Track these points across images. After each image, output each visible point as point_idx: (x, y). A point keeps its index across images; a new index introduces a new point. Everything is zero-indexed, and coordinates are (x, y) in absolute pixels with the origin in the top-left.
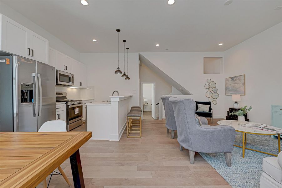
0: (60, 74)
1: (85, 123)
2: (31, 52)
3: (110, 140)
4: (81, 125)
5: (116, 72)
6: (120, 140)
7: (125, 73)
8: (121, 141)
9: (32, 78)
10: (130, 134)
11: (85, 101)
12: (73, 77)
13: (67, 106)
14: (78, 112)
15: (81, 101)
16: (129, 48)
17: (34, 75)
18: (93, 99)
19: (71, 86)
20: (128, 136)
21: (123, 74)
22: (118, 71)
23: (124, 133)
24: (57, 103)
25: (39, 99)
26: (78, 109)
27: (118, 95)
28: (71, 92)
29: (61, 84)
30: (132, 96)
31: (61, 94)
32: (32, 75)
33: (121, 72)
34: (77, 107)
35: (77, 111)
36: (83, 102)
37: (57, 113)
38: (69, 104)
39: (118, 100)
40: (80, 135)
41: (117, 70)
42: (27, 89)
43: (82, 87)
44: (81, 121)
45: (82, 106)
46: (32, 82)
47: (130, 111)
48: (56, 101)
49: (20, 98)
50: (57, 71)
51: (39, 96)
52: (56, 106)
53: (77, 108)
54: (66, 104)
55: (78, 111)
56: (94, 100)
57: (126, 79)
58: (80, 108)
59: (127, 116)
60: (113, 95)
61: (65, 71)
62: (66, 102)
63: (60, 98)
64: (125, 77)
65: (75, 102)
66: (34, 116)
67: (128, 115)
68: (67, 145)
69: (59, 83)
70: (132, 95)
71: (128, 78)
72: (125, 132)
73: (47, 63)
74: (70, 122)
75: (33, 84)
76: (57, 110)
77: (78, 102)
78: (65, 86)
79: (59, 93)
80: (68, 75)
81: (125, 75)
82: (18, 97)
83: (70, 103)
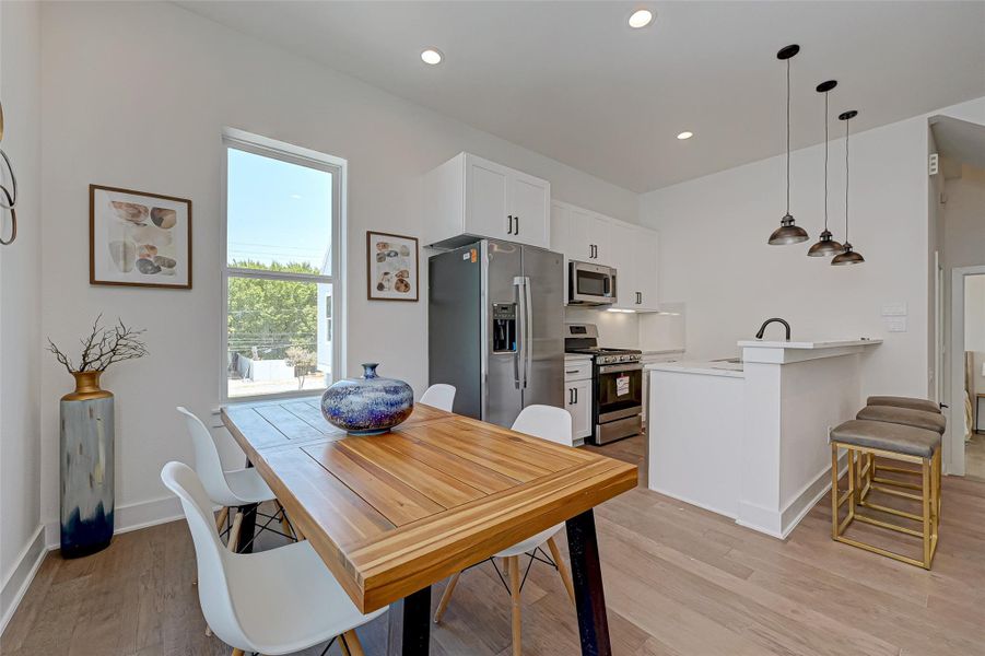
0: (578, 271)
1: (646, 430)
2: (514, 224)
3: (739, 522)
4: (636, 435)
5: (774, 237)
6: (788, 538)
7: (826, 235)
8: (790, 543)
9: (514, 289)
10: (850, 530)
11: (650, 354)
12: (614, 277)
13: (595, 367)
14: (627, 391)
15: (638, 356)
16: (854, 113)
17: (517, 280)
18: (681, 348)
19: (609, 305)
20: (842, 534)
21: (815, 239)
22: (790, 229)
23: (812, 514)
24: (568, 357)
25: (527, 342)
26: (627, 379)
27: (788, 337)
28: (611, 324)
29: (581, 302)
30: (877, 345)
31: (582, 330)
32: (513, 280)
33: (801, 234)
34: (626, 373)
35: (623, 386)
36: (644, 359)
37: (567, 386)
38: (600, 360)
39: (780, 357)
40: (599, 466)
41: (779, 226)
42: (504, 317)
43: (642, 307)
44: (636, 423)
45: (640, 371)
46: (514, 301)
47: (858, 418)
48: (566, 351)
49: (492, 339)
50: (571, 265)
51: (527, 337)
52: (566, 364)
53: (625, 375)
54: (594, 360)
55: (627, 386)
56: (683, 352)
57: (835, 262)
58: (636, 377)
59: (834, 440)
60: (760, 336)
61: (593, 261)
62: (592, 356)
63: (579, 342)
64: (829, 254)
65: (618, 358)
66: (517, 385)
67: (837, 434)
68: (552, 486)
69: (577, 297)
70: (873, 338)
71: (848, 254)
72: (824, 510)
73: (547, 246)
74: (602, 418)
75: (515, 304)
76: (567, 377)
77: (626, 357)
78: (593, 305)
79: (578, 328)
80: (600, 271)
81: (826, 241)
82: (489, 337)
83: (603, 358)
